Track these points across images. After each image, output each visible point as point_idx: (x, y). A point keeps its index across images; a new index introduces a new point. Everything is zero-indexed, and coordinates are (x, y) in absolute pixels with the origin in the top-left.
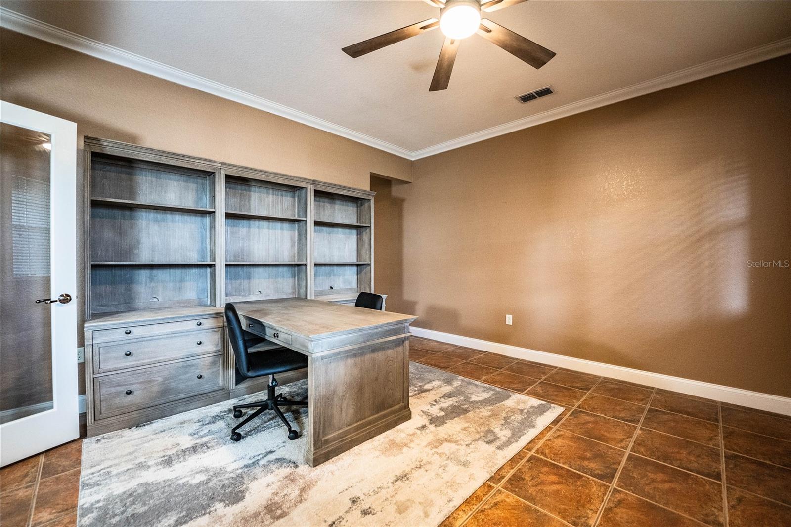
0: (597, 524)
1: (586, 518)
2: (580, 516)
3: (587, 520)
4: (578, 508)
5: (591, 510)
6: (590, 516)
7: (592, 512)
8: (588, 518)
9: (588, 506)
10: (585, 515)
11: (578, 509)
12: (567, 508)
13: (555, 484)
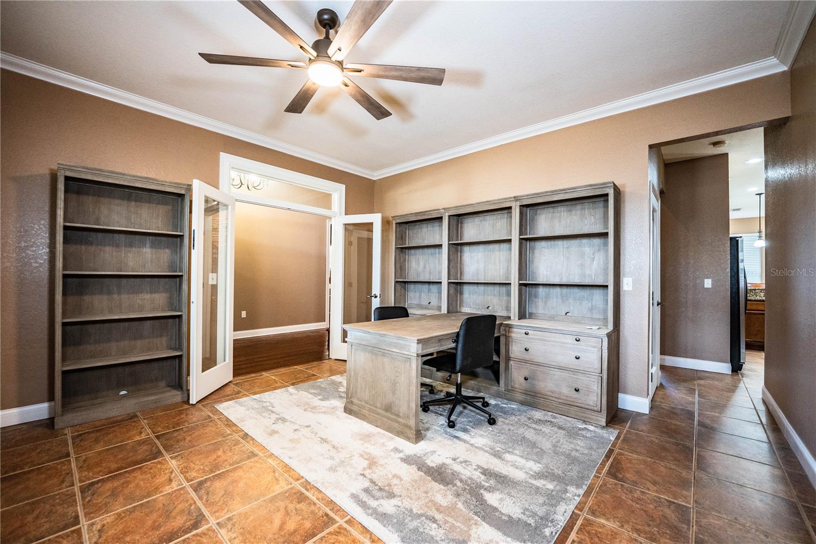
0: (219, 534)
1: (229, 529)
2: (234, 525)
3: (228, 529)
4: (244, 529)
5: (235, 538)
6: (230, 533)
7: (232, 538)
8: (228, 531)
9: (241, 538)
10: (233, 531)
11: (241, 528)
12: (248, 521)
13: (282, 524)
